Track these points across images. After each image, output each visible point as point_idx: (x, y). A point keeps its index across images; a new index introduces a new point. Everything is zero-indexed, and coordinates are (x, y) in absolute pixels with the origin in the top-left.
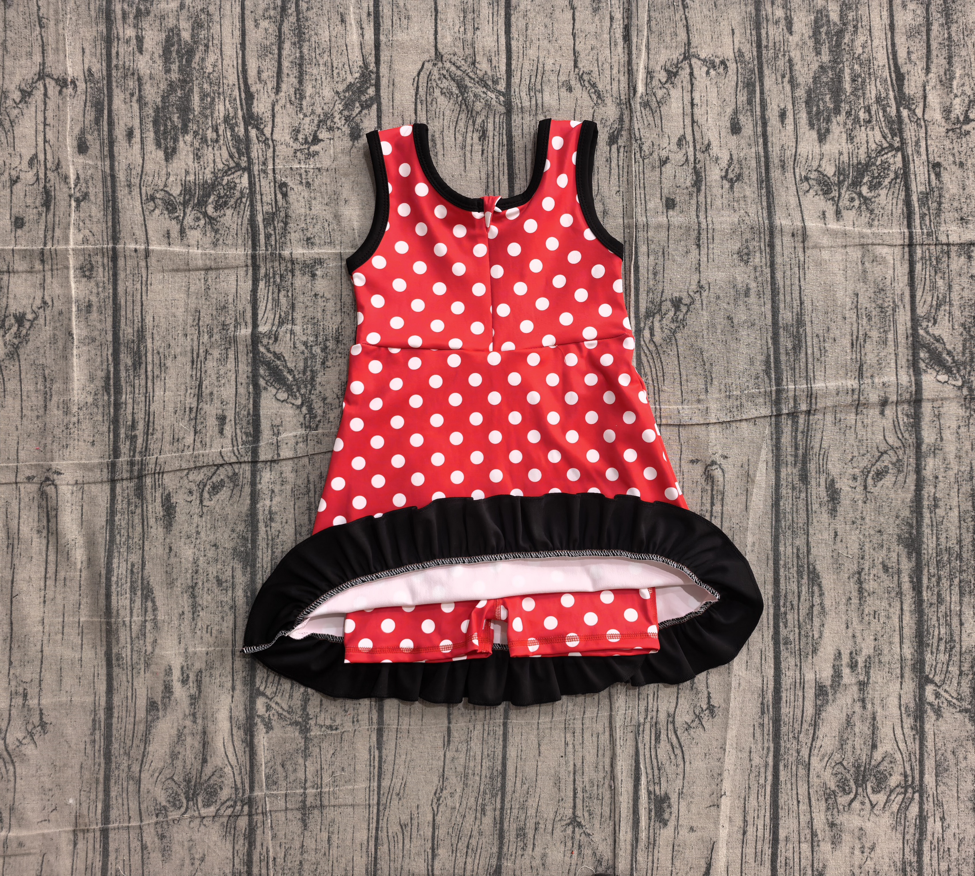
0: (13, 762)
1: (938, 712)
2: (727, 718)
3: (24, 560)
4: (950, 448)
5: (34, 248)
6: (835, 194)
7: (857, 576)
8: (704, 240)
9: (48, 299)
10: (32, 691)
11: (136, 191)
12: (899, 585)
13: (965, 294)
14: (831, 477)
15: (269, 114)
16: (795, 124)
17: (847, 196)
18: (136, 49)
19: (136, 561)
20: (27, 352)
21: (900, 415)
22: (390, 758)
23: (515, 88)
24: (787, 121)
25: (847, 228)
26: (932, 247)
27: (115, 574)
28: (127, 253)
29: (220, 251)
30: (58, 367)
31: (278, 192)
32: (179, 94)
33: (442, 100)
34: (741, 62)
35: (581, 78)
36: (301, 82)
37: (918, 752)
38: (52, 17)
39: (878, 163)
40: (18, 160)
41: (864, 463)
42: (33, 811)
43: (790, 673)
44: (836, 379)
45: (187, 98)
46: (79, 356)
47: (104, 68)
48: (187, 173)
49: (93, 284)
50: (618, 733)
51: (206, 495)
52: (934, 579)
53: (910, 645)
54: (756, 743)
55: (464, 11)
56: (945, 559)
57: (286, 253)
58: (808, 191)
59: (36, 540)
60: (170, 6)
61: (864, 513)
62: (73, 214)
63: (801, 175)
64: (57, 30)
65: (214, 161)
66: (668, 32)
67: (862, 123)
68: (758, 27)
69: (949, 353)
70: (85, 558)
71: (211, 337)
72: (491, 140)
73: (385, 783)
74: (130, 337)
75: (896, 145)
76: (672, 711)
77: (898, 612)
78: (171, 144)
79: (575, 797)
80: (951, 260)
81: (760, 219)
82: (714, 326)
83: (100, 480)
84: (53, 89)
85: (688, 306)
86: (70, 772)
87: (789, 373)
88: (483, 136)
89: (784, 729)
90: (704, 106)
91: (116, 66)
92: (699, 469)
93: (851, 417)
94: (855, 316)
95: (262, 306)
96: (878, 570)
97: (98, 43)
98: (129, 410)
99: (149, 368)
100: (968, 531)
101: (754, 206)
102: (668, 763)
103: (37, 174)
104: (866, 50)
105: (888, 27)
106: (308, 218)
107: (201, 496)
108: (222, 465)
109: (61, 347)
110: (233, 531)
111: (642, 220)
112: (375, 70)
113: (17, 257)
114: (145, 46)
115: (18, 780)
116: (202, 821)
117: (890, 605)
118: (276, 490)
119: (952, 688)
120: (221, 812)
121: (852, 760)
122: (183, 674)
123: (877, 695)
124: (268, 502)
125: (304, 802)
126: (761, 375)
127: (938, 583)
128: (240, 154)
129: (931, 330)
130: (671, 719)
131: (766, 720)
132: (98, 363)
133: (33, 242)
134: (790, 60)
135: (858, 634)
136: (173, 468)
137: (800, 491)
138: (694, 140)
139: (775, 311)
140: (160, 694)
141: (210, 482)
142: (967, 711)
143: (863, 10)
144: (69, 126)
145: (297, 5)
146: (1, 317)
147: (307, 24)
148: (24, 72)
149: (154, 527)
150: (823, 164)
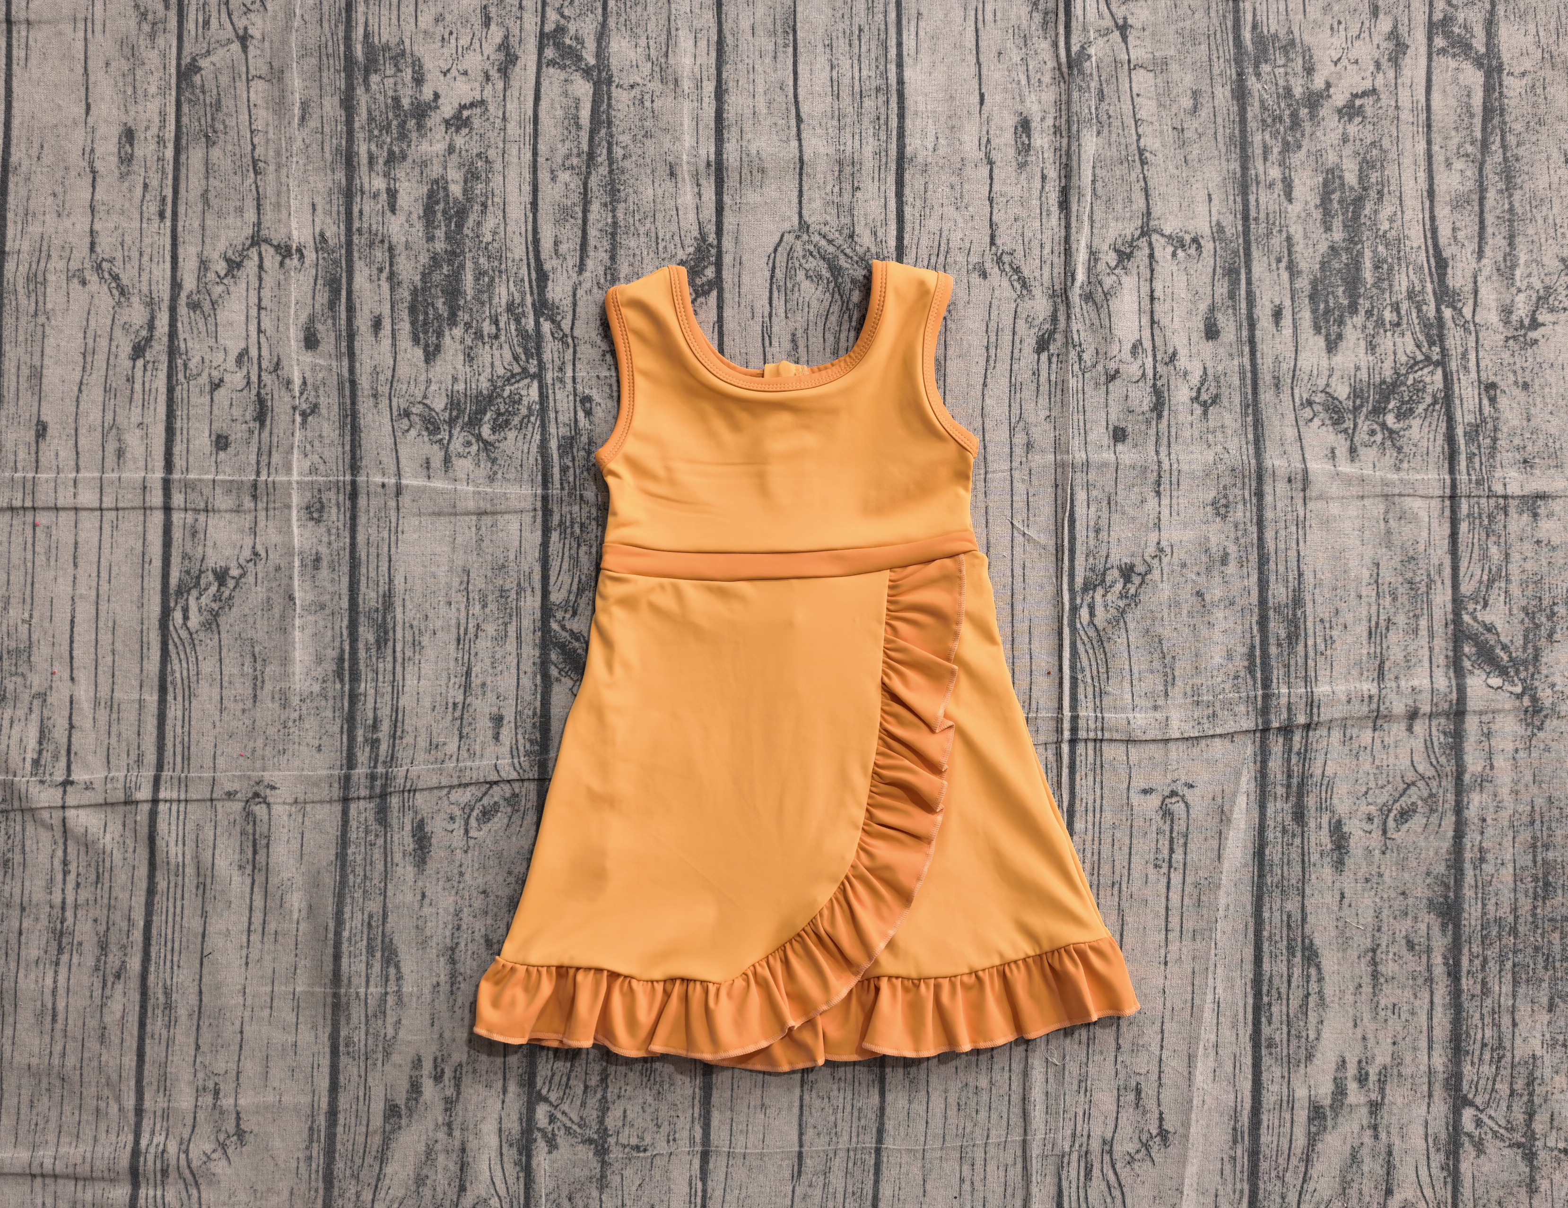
0: (197, 1184)
1: (1480, 1148)
2: (1185, 1148)
3: (220, 905)
4: (1504, 780)
5: (244, 478)
6: (1349, 424)
7: (1370, 954)
8: (1165, 486)
9: (260, 549)
10: (227, 1087)
11: (384, 403)
12: (1429, 968)
13: (1529, 566)
14: (1337, 817)
15: (569, 301)
16: (1295, 327)
17: (1365, 428)
18: (386, 208)
19: (375, 910)
20: (230, 621)
21: (1434, 733)
22: (718, 1193)
24: (1283, 323)
25: (1365, 472)
26: (1483, 501)
27: (348, 926)
28: (372, 489)
29: (498, 489)
30: (273, 643)
31: (579, 408)
32: (445, 271)
33: (806, 285)
34: (1221, 240)
35: (999, 261)
36: (613, 258)
37: (1450, 1201)
38: (271, 160)
39: (1410, 382)
40: (221, 355)
41: (1383, 797)
43: (1275, 1088)
44: (1347, 681)
45: (456, 277)
46: (303, 628)
47: (343, 233)
48: (455, 379)
49: (322, 529)
50: (1035, 1165)
51: (473, 822)
52: (1477, 962)
53: (1442, 1051)
54: (1225, 1182)
55: (840, 163)
56: (1494, 933)
58: (1311, 420)
59: (237, 878)
60: (434, 148)
61: (1383, 867)
62: (297, 434)
63: (1301, 398)
64: (278, 178)
65: (492, 364)
66: (1120, 198)
67: (1388, 326)
68: (1244, 191)
69: (1504, 648)
70: (304, 905)
71: (484, 606)
74: (373, 604)
75: (1435, 357)
77: (1426, 1007)
78: (433, 340)
80: (1509, 519)
81: (1245, 457)
82: (1178, 604)
83: (327, 798)
84: (271, 258)
85: (1143, 576)
86: (274, 1200)
87: (1281, 673)
89: (1264, 1166)
90: (1169, 300)
91: (359, 230)
92: (1153, 802)
93: (1366, 736)
94: (1374, 594)
95: (555, 565)
96: (1400, 947)
97: (334, 197)
98: (370, 705)
99: (399, 648)
100: (1527, 896)
101: (1236, 440)
103: (248, 377)
104: (1395, 225)
105: (1425, 194)
107: (467, 824)
108: (496, 783)
109: (277, 616)
110: (510, 873)
111: (1080, 456)
112: (715, 243)
113: (218, 491)
114: (400, 203)
117: (1415, 995)
122: (436, 1067)
123: (1394, 1120)
126: (1242, 674)
127: (1483, 967)
128: (528, 355)
129: (1480, 616)
130: (1107, 1148)
131: (1239, 1151)
132: (328, 638)
133: (241, 470)
134: (1289, 239)
135: (1370, 1036)
136: (430, 785)
137: (1294, 836)
138: (1154, 347)
139: (1263, 585)
140: (404, 1095)
141: (479, 805)
142: (1519, 1145)
143: (1391, 170)
144: (292, 311)
145: (610, 151)
146: (195, 572)
147: (623, 178)
148: (232, 234)
149: (401, 865)
150: (1333, 385)
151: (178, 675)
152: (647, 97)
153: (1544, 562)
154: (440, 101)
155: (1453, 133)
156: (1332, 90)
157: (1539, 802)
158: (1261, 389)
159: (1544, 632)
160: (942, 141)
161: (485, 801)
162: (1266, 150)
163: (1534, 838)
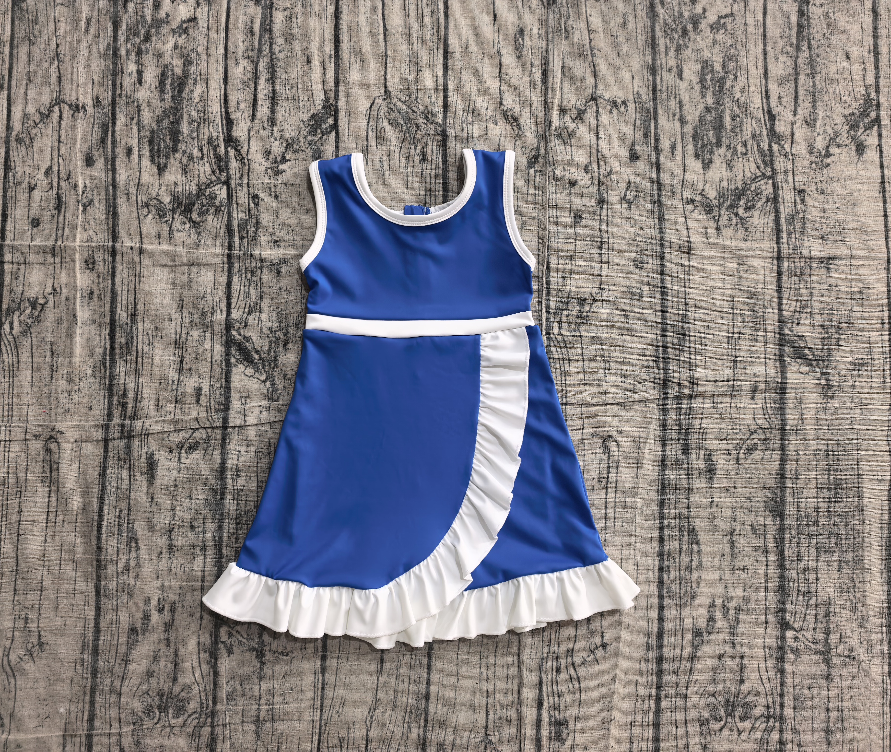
0: (14, 675)
1: (796, 654)
2: (617, 654)
3: (30, 505)
4: (810, 430)
5: (47, 244)
6: (716, 214)
7: (730, 535)
8: (605, 250)
9: (57, 287)
10: (33, 615)
11: (133, 199)
12: (765, 544)
13: (825, 299)
14: (709, 452)
15: (246, 138)
16: (684, 155)
17: (726, 216)
18: (136, 82)
19: (123, 508)
20: (39, 330)
21: (768, 401)
23: (450, 120)
24: (676, 152)
25: (725, 243)
26: (797, 260)
27: (106, 518)
28: (125, 250)
29: (201, 250)
30: (63, 344)
31: (251, 202)
32: (171, 119)
33: (389, 130)
34: (640, 103)
35: (505, 113)
36: (272, 112)
37: (779, 687)
38: (68, 53)
39: (753, 188)
40: (36, 170)
41: (737, 440)
42: (30, 718)
44: (715, 369)
45: (178, 122)
46: (81, 335)
47: (110, 96)
48: (176, 184)
49: (95, 275)
50: (525, 665)
51: (183, 454)
52: (795, 541)
53: (774, 596)
54: (641, 675)
55: (410, 56)
56: (805, 523)
57: (256, 253)
58: (693, 211)
59: (40, 488)
60: (166, 46)
61: (737, 483)
62: (80, 217)
63: (687, 198)
64: (72, 64)
65: (199, 176)
66: (579, 77)
67: (740, 155)
68: (654, 73)
69: (810, 349)
70: (80, 504)
71: (192, 321)
72: (429, 163)
73: (327, 702)
74: (125, 320)
75: (768, 174)
76: (571, 647)
77: (764, 567)
78: (163, 160)
79: (487, 718)
80: (812, 272)
81: (653, 233)
82: (612, 322)
83: (95, 439)
84: (67, 112)
85: (591, 305)
86: (62, 685)
87: (675, 363)
88: (423, 159)
89: (665, 665)
90: (608, 139)
91: (120, 95)
92: (597, 442)
93: (727, 401)
94: (731, 316)
95: (235, 296)
96: (748, 530)
98: (122, 382)
99: (140, 346)
100: (824, 500)
101: (648, 223)
102: (567, 691)
103: (51, 183)
104: (744, 94)
105: (762, 76)
106: (275, 224)
107: (180, 454)
108: (197, 429)
109: (66, 327)
110: (205, 484)
111: (553, 232)
112: (334, 103)
113: (32, 251)
114: (144, 79)
115: (18, 690)
116: (171, 730)
117: (757, 561)
118: (242, 452)
119: (808, 633)
120: (188, 722)
121: (723, 692)
122: (159, 604)
123: (744, 637)
124: (235, 461)
125: (258, 716)
126: (651, 364)
127: (798, 544)
128: (221, 170)
129: (795, 330)
130: (570, 654)
131: (650, 656)
132: (97, 341)
133: (46, 239)
134: (680, 102)
135: (730, 586)
136: (157, 431)
137: (683, 463)
138: (599, 167)
139: (664, 311)
140: (140, 621)
141: (187, 443)
142: (821, 653)
143: (742, 62)
144: (79, 143)
145: (271, 48)
146: (17, 301)
147: (279, 64)
148: (44, 98)
149: (140, 480)
150: (706, 189)
151: (6, 363)
152: (294, 16)
153: (834, 298)
154: (170, 18)
155: (779, 40)
156: (707, 14)
157: (831, 443)
158: (663, 193)
159: (834, 340)
160: (471, 43)
161: (191, 441)
162: (667, 49)
163: (828, 465)
